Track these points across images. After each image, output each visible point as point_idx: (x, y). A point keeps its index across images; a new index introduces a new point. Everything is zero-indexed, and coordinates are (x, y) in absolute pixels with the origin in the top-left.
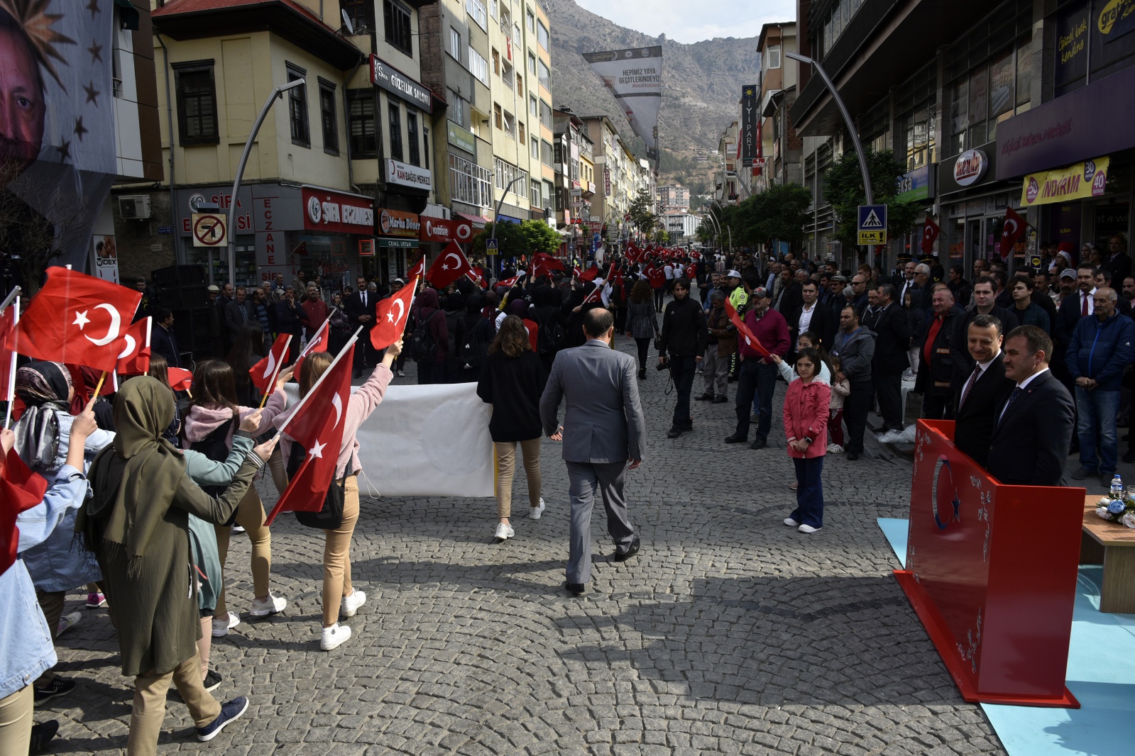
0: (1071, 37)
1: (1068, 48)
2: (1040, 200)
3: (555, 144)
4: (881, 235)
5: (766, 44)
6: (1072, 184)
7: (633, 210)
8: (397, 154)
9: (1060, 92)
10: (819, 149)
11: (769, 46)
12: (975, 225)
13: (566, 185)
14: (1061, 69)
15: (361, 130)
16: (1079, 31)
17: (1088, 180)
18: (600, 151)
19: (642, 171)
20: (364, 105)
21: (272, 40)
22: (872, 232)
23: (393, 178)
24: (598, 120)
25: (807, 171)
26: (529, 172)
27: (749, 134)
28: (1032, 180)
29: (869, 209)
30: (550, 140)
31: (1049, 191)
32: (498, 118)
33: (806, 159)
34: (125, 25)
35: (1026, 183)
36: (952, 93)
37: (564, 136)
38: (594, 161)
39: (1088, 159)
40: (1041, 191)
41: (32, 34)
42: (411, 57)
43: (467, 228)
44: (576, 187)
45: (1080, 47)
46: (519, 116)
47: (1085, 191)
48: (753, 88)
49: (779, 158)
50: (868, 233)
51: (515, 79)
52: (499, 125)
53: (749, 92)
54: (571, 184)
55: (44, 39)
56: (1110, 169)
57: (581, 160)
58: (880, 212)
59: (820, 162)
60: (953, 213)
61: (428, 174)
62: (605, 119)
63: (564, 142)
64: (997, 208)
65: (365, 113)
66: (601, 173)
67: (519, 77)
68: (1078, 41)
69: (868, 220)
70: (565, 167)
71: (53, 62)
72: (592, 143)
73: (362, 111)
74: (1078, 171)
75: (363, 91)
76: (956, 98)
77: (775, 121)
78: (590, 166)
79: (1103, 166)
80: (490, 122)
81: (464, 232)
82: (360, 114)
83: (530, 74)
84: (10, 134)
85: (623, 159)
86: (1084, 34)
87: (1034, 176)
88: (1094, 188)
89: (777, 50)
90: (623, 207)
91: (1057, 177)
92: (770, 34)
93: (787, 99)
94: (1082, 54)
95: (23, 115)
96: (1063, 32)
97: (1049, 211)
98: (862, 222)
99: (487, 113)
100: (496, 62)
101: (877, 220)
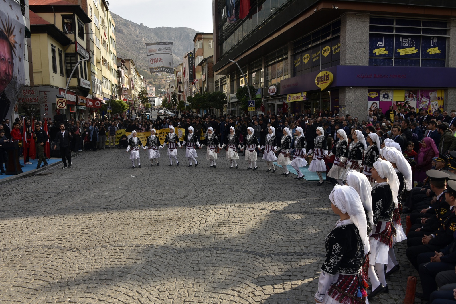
0: (297, 61)
1: (296, 63)
2: (291, 101)
3: (118, 70)
4: (254, 108)
5: (197, 39)
6: (299, 97)
7: (140, 95)
8: (82, 77)
9: (295, 75)
10: (220, 79)
11: (198, 41)
12: (274, 106)
13: (121, 86)
14: (295, 68)
15: (70, 67)
16: (299, 60)
17: (302, 97)
18: (130, 73)
19: (141, 80)
20: (72, 59)
21: (48, 36)
22: (251, 107)
23: (82, 85)
24: (128, 60)
25: (216, 86)
26: (111, 81)
27: (191, 70)
28: (289, 95)
29: (250, 102)
30: (116, 69)
31: (294, 98)
32: (103, 61)
33: (215, 81)
34: (27, 37)
35: (288, 96)
36: (266, 69)
37: (120, 67)
38: (128, 76)
39: (302, 92)
40: (292, 98)
41: (10, 41)
42: (84, 41)
43: (99, 102)
44: (124, 87)
45: (299, 64)
46: (108, 61)
47: (301, 99)
48: (191, 53)
49: (205, 80)
50: (250, 107)
51: (106, 46)
52: (103, 64)
53: (191, 56)
54: (122, 85)
55: (13, 42)
56: (307, 94)
57: (125, 76)
58: (253, 102)
59: (221, 83)
60: (268, 102)
61: (89, 83)
62: (131, 60)
63: (120, 70)
64: (280, 101)
65: (72, 61)
66: (131, 81)
67: (107, 46)
68: (299, 62)
69: (250, 104)
70: (121, 79)
71: (14, 49)
72: (127, 69)
73: (71, 61)
74: (300, 94)
75: (72, 54)
76: (268, 71)
77: (203, 67)
78: (127, 79)
79: (305, 94)
80: (100, 63)
81: (98, 104)
82: (70, 61)
83: (110, 43)
84: (8, 73)
85: (136, 75)
86: (300, 61)
87: (290, 94)
88: (303, 98)
89: (201, 42)
90: (137, 94)
91: (295, 95)
92: (199, 36)
93: (208, 61)
94: (299, 66)
95: (10, 66)
96: (295, 59)
97: (294, 103)
98: (249, 105)
99: (100, 60)
100: (102, 40)
101: (252, 104)
